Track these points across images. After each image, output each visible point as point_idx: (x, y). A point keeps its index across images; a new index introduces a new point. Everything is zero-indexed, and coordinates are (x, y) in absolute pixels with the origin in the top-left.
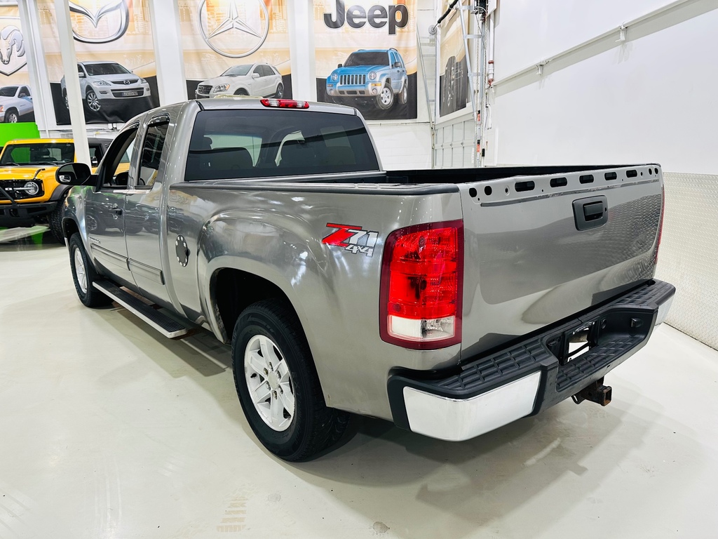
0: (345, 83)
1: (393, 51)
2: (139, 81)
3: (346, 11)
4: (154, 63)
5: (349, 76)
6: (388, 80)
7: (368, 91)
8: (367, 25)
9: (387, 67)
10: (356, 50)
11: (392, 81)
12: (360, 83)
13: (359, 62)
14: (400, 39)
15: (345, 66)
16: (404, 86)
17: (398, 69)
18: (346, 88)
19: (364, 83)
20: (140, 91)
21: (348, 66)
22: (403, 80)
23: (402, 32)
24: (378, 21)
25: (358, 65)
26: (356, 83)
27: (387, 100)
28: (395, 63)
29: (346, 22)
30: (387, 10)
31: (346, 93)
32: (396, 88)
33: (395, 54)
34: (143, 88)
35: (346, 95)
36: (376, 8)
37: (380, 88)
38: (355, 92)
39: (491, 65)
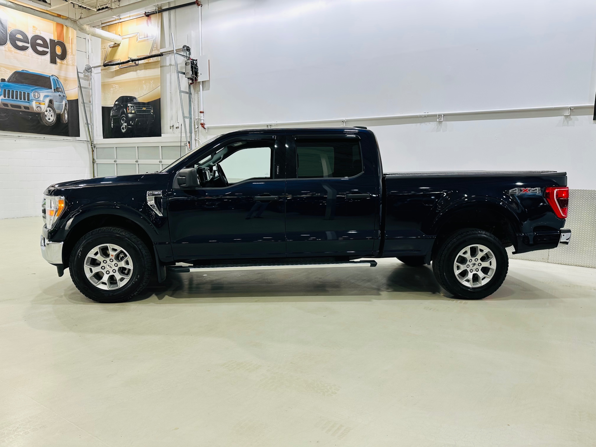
0: (9, 97)
1: (55, 78)
3: (9, 32)
5: (13, 91)
6: (51, 101)
7: (33, 108)
8: (30, 50)
9: (50, 90)
10: (20, 70)
11: (55, 103)
12: (25, 99)
13: (23, 81)
14: (60, 69)
15: (9, 81)
16: (65, 109)
17: (60, 93)
18: (10, 102)
19: (28, 100)
21: (12, 82)
22: (64, 103)
23: (62, 63)
24: (40, 49)
25: (22, 83)
26: (21, 99)
27: (50, 118)
28: (57, 88)
29: (8, 42)
30: (48, 41)
31: (9, 106)
32: (59, 108)
33: (57, 81)
35: (10, 108)
36: (37, 37)
37: (44, 107)
38: (19, 107)
39: (202, 114)
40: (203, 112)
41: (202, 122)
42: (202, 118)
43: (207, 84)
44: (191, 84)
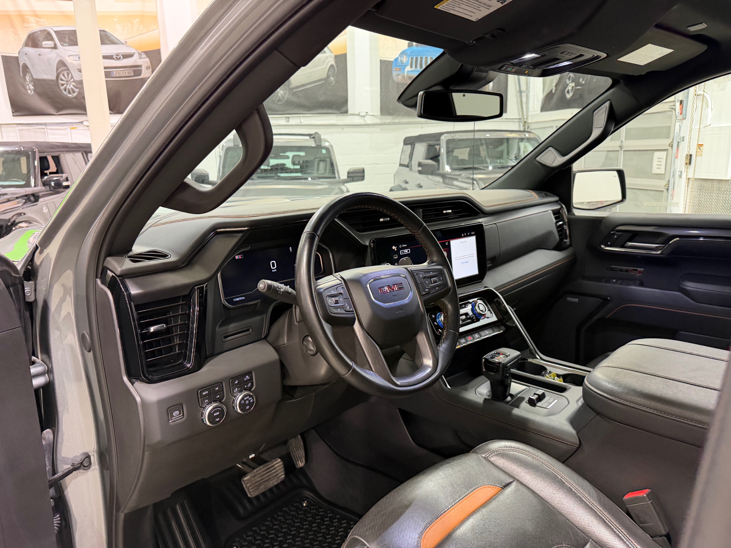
0: (416, 67)
2: (136, 56)
4: (157, 30)
5: (421, 58)
20: (137, 69)
34: (140, 66)
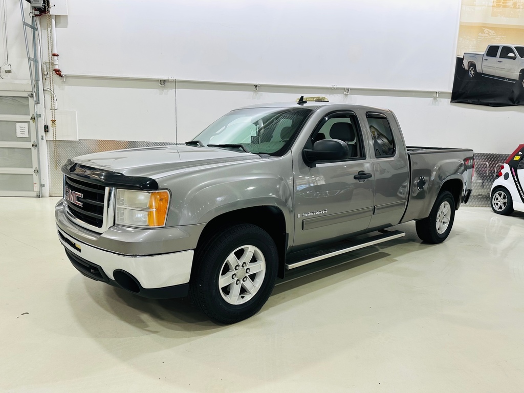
39: (56, 57)
40: (58, 55)
41: (57, 67)
42: (57, 63)
43: (62, 20)
44: (36, 15)
